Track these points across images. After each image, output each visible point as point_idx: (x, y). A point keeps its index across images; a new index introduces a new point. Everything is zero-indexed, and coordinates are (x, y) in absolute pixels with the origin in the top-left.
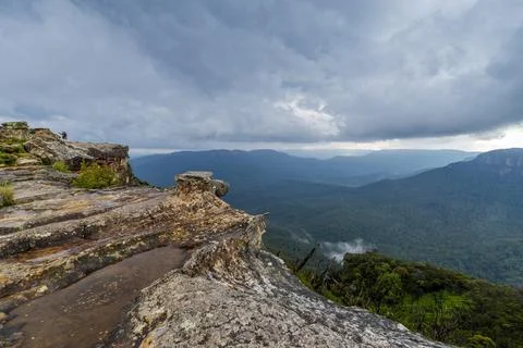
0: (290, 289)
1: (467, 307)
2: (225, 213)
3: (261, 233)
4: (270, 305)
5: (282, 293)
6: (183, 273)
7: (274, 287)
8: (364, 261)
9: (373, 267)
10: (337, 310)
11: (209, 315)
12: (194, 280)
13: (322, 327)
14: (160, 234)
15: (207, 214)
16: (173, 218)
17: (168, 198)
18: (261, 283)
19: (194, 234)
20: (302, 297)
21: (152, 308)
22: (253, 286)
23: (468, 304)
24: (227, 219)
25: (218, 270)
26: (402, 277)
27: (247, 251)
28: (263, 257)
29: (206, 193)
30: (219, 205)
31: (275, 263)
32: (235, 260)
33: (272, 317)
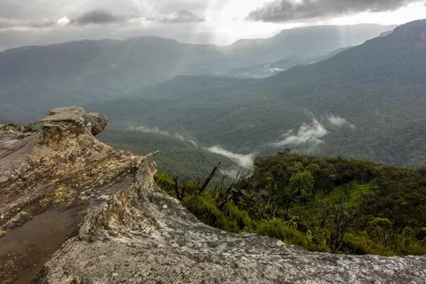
0: (187, 228)
1: (373, 193)
2: (109, 158)
3: (152, 175)
4: (165, 255)
5: (179, 234)
6: (80, 240)
7: (171, 230)
8: (276, 163)
9: (285, 168)
10: (229, 239)
11: (115, 274)
12: (93, 246)
13: (207, 264)
14: (40, 198)
15: (88, 162)
16: (49, 175)
17: (36, 149)
18: (158, 228)
19: (79, 190)
20: (198, 234)
21: (60, 278)
22: (150, 232)
23: (374, 190)
24: (113, 165)
25: (113, 227)
26: (314, 174)
27: (140, 197)
28: (157, 201)
29: (82, 137)
30: (100, 149)
31: (170, 204)
32: (128, 211)
33: (168, 264)
